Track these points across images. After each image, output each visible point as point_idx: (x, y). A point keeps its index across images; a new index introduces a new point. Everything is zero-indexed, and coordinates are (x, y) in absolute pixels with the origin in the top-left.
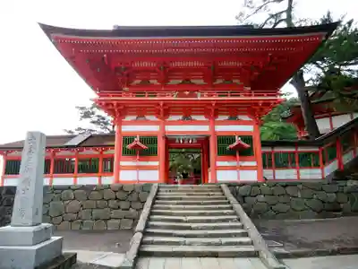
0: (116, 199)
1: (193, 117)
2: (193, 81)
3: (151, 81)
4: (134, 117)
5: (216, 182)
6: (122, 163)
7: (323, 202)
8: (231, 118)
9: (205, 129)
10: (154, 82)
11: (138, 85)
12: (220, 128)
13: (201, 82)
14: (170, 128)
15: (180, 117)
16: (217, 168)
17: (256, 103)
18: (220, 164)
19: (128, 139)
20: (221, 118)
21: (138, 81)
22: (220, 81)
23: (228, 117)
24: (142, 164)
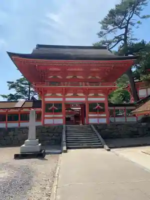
1: (78, 94)
2: (78, 77)
3: (58, 77)
4: (51, 94)
5: (88, 124)
6: (46, 116)
8: (95, 95)
9: (84, 99)
10: (60, 77)
12: (89, 99)
13: (81, 77)
14: (67, 99)
15: (72, 94)
16: (89, 117)
18: (90, 115)
19: (48, 105)
20: (91, 95)
21: (52, 77)
22: (90, 77)
23: (93, 94)
24: (55, 116)
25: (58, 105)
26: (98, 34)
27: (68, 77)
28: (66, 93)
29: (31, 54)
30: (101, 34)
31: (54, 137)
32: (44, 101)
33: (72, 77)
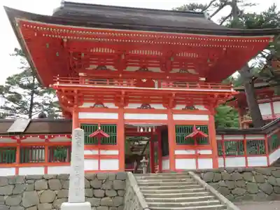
0: (91, 187)
1: (152, 106)
2: (150, 69)
3: (108, 67)
4: (92, 104)
5: (176, 171)
7: (273, 186)
9: (164, 117)
10: (111, 68)
11: (94, 71)
12: (177, 117)
13: (158, 70)
14: (128, 116)
15: (139, 105)
16: (176, 157)
17: (212, 95)
18: (177, 152)
20: (179, 107)
21: (95, 67)
22: (176, 71)
23: (184, 107)
24: (103, 152)
25: (110, 127)
27: (129, 69)
28: (126, 102)
29: (52, 17)
32: (78, 120)
33: (137, 68)
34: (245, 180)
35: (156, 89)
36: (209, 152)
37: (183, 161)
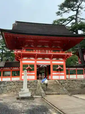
1: (46, 59)
2: (45, 46)
4: (27, 58)
5: (53, 79)
6: (23, 73)
7: (82, 85)
8: (57, 59)
9: (49, 62)
10: (32, 46)
11: (27, 47)
12: (53, 62)
13: (48, 47)
14: (38, 62)
15: (41, 58)
17: (65, 55)
18: (53, 74)
20: (54, 59)
21: (27, 45)
22: (53, 47)
25: (32, 66)
26: (57, 13)
27: (38, 46)
28: (37, 57)
30: (58, 13)
31: (31, 88)
32: (22, 63)
33: (41, 46)
34: (73, 83)
35: (47, 53)
36: (63, 74)
37: (55, 76)
